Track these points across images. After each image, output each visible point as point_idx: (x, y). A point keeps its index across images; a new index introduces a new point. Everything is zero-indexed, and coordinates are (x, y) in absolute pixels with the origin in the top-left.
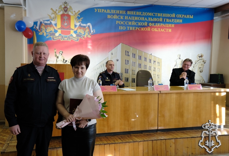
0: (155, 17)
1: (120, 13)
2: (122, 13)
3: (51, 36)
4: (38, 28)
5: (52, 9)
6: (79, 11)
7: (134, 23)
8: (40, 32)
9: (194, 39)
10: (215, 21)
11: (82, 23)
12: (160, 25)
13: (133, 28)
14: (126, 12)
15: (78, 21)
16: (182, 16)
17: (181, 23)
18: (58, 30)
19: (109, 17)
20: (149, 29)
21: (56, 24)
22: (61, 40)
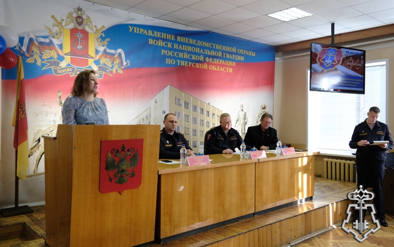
0: (213, 49)
1: (168, 38)
2: (170, 39)
3: (52, 67)
4: (24, 49)
5: (53, 17)
6: (103, 26)
7: (186, 56)
8: (28, 58)
9: (257, 85)
10: (276, 62)
11: (109, 47)
12: (219, 61)
13: (185, 63)
14: (176, 37)
15: (101, 43)
16: (243, 52)
17: (242, 61)
18: (65, 56)
19: (151, 41)
20: (205, 66)
21: (62, 44)
22: (72, 74)
